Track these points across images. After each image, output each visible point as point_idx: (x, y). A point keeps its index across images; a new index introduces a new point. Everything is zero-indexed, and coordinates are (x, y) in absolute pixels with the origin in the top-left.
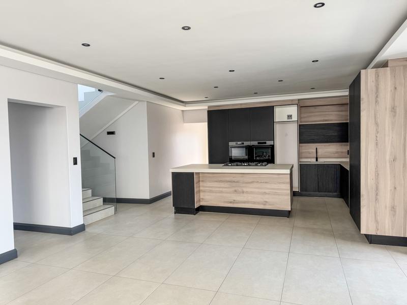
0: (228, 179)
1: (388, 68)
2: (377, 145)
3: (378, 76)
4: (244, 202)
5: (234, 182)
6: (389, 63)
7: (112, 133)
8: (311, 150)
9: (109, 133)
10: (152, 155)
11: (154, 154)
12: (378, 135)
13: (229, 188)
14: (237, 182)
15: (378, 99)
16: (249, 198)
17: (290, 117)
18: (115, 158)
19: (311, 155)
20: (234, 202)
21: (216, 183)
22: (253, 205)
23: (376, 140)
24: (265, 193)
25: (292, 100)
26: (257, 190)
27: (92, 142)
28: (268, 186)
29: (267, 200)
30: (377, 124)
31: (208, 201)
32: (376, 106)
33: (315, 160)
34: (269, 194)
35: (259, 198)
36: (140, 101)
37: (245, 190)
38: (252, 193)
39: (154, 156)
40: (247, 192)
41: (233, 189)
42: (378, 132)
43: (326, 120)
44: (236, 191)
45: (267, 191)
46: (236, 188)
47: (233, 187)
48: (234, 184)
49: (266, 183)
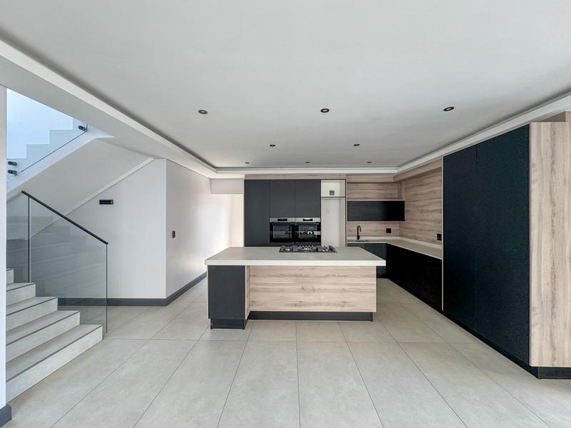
0: (293, 272)
1: (567, 124)
2: (553, 233)
3: (554, 133)
4: (315, 304)
5: (301, 276)
6: (566, 116)
7: (109, 202)
8: (352, 228)
9: (102, 202)
10: (171, 235)
11: (174, 233)
12: (555, 219)
13: (294, 284)
14: (306, 276)
15: (555, 166)
16: (323, 297)
17: (332, 192)
18: (107, 243)
19: (353, 233)
20: (301, 304)
21: (275, 278)
22: (327, 308)
23: (553, 226)
24: (344, 291)
25: (340, 175)
26: (333, 287)
28: (347, 280)
29: (346, 301)
30: (553, 203)
31: (262, 305)
32: (552, 177)
33: (355, 238)
34: (349, 291)
35: (337, 298)
36: (156, 157)
37: (316, 287)
38: (325, 290)
39: (174, 236)
40: (319, 290)
41: (300, 286)
42: (554, 214)
43: (366, 198)
44: (303, 289)
45: (346, 287)
46: (304, 286)
47: (299, 283)
48: (301, 279)
49: (345, 276)
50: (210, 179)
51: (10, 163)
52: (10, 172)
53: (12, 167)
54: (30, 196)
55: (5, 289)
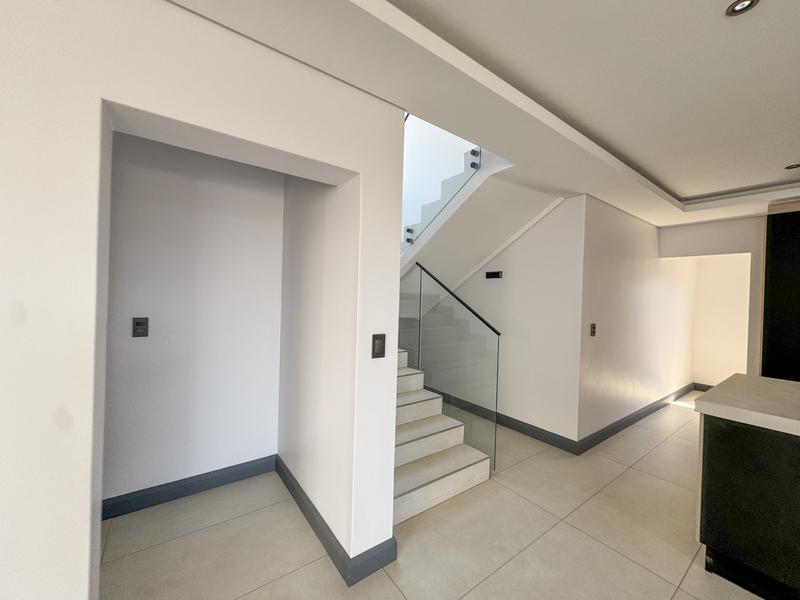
7: (495, 275)
9: (490, 275)
10: (588, 330)
11: (593, 327)
18: (499, 334)
27: (454, 296)
36: (569, 194)
39: (593, 333)
50: (659, 228)
51: (409, 231)
52: (408, 240)
53: (409, 236)
54: (423, 268)
55: (396, 374)
